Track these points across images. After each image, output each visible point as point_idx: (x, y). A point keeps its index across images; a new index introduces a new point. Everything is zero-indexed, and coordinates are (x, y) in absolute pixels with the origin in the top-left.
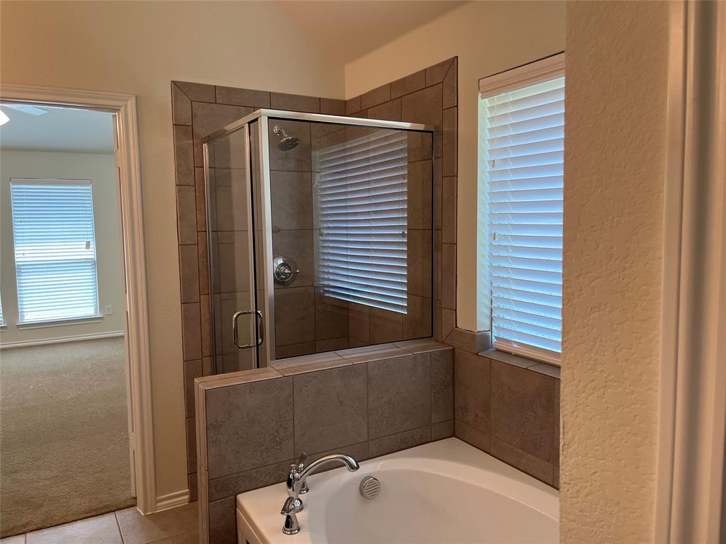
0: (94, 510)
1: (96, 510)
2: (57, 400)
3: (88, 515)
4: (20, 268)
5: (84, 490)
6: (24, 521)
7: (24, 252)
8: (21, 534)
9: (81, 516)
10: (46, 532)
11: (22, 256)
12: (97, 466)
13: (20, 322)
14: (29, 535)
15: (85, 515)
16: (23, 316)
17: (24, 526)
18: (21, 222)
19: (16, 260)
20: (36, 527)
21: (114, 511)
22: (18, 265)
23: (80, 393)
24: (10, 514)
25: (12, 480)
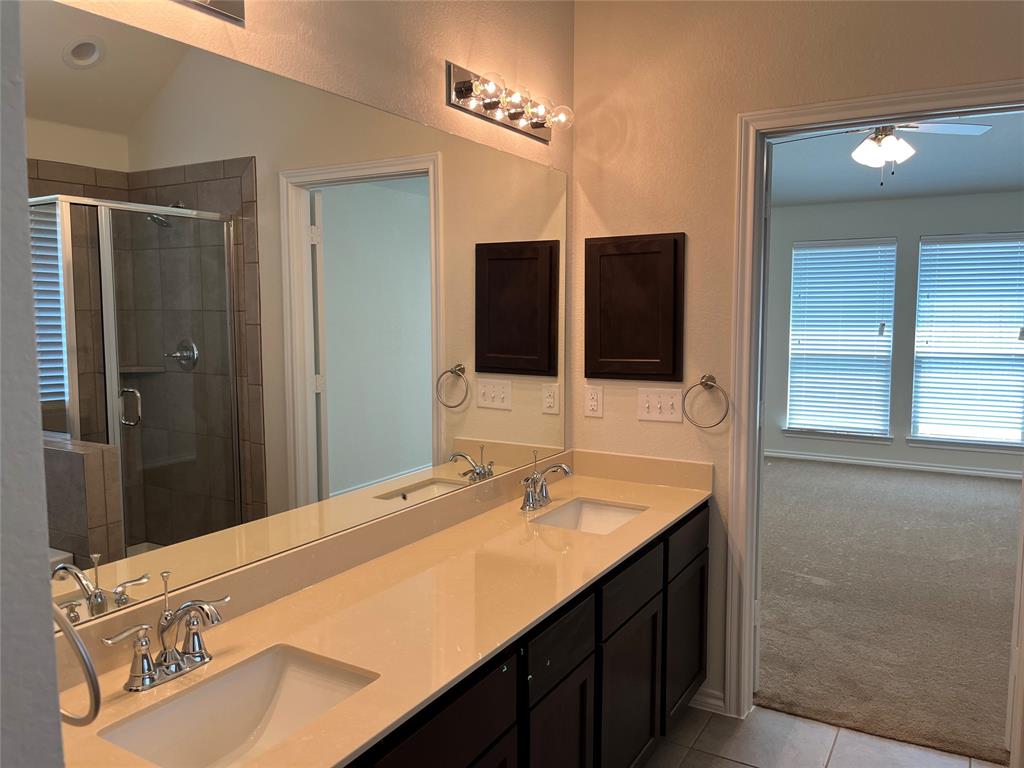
0: (941, 741)
1: (943, 741)
2: (936, 557)
3: (929, 743)
4: (921, 362)
5: (934, 703)
6: (842, 709)
7: (928, 339)
8: (834, 725)
9: (917, 740)
10: (865, 738)
11: (924, 344)
12: (964, 675)
13: (913, 435)
14: (843, 732)
15: (923, 742)
16: (916, 428)
17: (841, 716)
18: (928, 297)
19: (916, 349)
20: (853, 725)
21: (970, 757)
22: (918, 357)
23: (971, 556)
24: (827, 691)
25: (844, 647)
